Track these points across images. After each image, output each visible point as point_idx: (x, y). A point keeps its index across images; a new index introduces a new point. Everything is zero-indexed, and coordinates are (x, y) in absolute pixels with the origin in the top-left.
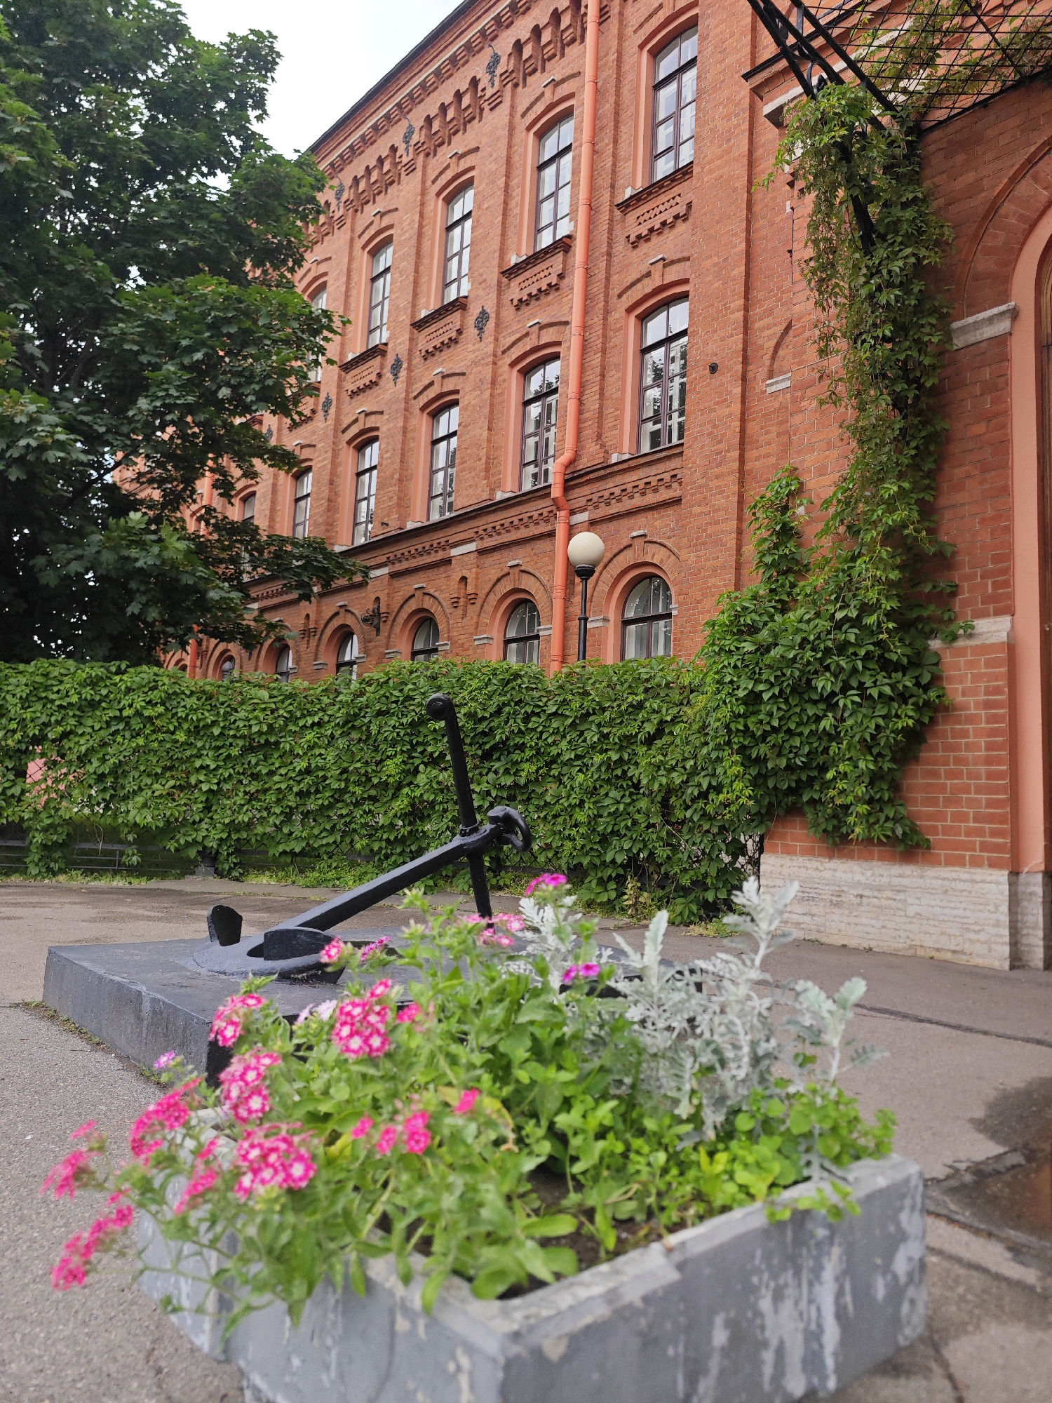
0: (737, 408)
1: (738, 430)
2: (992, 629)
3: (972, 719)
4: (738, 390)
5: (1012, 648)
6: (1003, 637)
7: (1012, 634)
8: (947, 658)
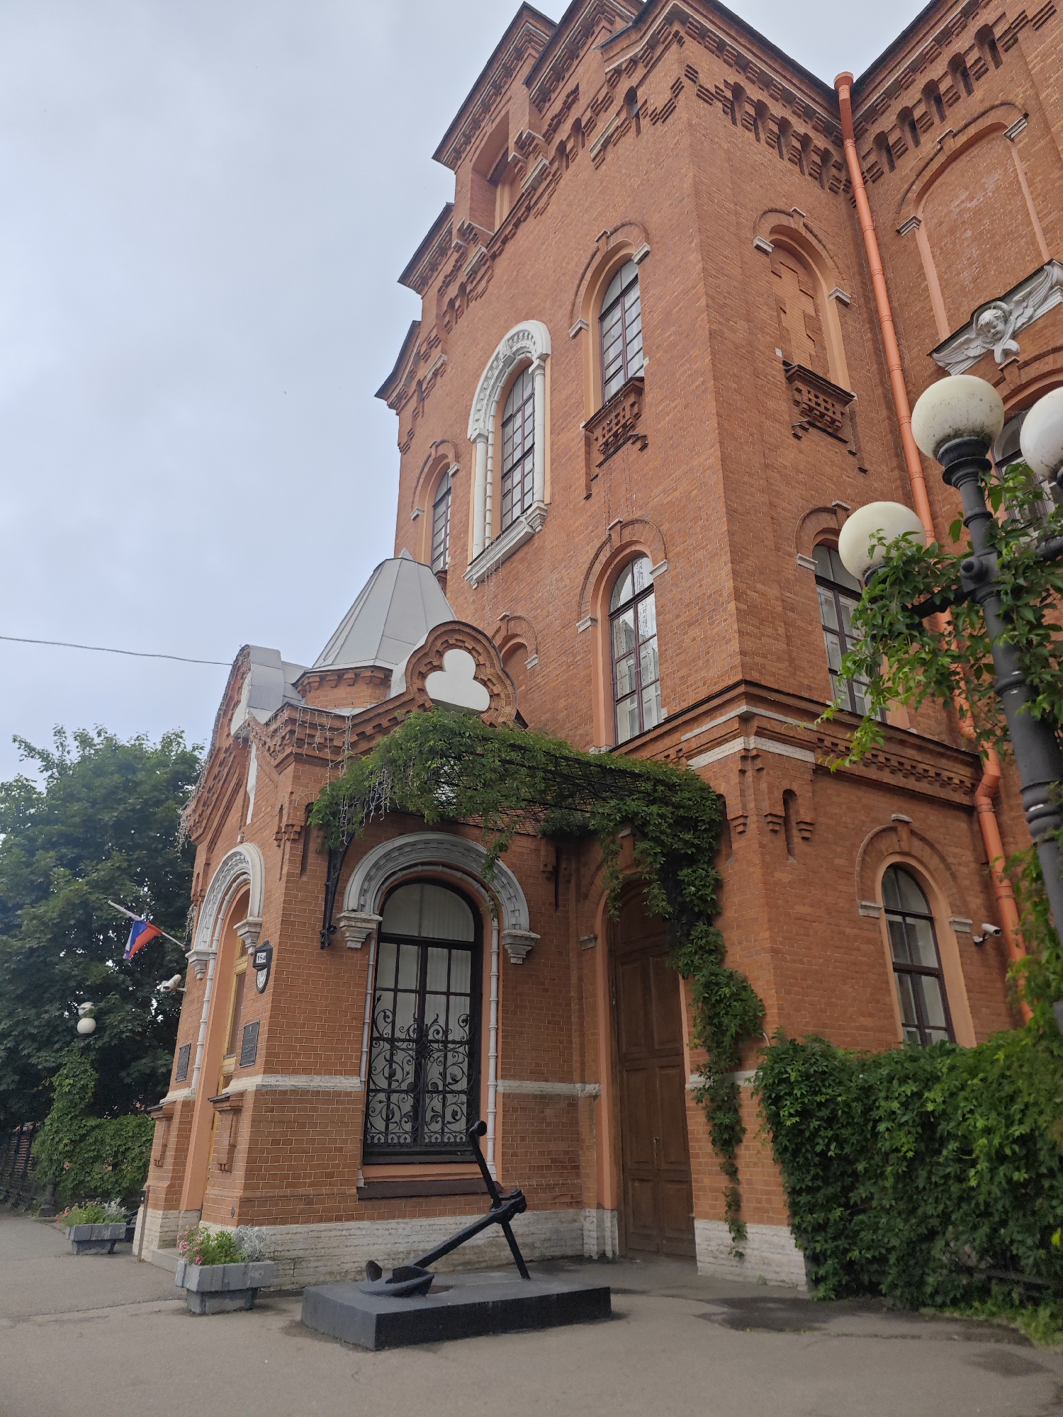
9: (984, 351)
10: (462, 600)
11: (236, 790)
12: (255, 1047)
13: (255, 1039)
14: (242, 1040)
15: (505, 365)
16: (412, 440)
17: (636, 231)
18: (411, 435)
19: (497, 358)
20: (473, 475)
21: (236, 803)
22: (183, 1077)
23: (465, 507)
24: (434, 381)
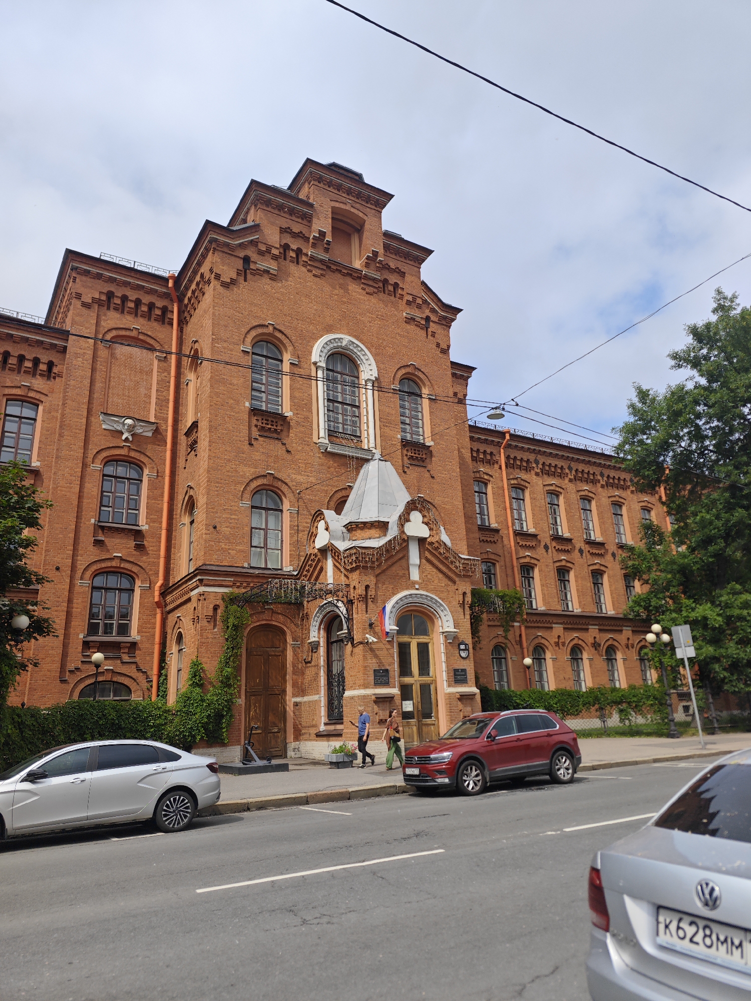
0: (67, 587)
1: (68, 595)
2: (239, 701)
4: (68, 580)
5: (241, 705)
7: (241, 703)
10: (306, 448)
11: (400, 559)
12: (466, 678)
13: (465, 674)
14: (452, 674)
15: (341, 347)
16: (233, 285)
17: (429, 383)
18: (233, 282)
19: (339, 339)
20: (314, 382)
21: (398, 564)
22: (385, 683)
23: (306, 395)
24: (262, 273)
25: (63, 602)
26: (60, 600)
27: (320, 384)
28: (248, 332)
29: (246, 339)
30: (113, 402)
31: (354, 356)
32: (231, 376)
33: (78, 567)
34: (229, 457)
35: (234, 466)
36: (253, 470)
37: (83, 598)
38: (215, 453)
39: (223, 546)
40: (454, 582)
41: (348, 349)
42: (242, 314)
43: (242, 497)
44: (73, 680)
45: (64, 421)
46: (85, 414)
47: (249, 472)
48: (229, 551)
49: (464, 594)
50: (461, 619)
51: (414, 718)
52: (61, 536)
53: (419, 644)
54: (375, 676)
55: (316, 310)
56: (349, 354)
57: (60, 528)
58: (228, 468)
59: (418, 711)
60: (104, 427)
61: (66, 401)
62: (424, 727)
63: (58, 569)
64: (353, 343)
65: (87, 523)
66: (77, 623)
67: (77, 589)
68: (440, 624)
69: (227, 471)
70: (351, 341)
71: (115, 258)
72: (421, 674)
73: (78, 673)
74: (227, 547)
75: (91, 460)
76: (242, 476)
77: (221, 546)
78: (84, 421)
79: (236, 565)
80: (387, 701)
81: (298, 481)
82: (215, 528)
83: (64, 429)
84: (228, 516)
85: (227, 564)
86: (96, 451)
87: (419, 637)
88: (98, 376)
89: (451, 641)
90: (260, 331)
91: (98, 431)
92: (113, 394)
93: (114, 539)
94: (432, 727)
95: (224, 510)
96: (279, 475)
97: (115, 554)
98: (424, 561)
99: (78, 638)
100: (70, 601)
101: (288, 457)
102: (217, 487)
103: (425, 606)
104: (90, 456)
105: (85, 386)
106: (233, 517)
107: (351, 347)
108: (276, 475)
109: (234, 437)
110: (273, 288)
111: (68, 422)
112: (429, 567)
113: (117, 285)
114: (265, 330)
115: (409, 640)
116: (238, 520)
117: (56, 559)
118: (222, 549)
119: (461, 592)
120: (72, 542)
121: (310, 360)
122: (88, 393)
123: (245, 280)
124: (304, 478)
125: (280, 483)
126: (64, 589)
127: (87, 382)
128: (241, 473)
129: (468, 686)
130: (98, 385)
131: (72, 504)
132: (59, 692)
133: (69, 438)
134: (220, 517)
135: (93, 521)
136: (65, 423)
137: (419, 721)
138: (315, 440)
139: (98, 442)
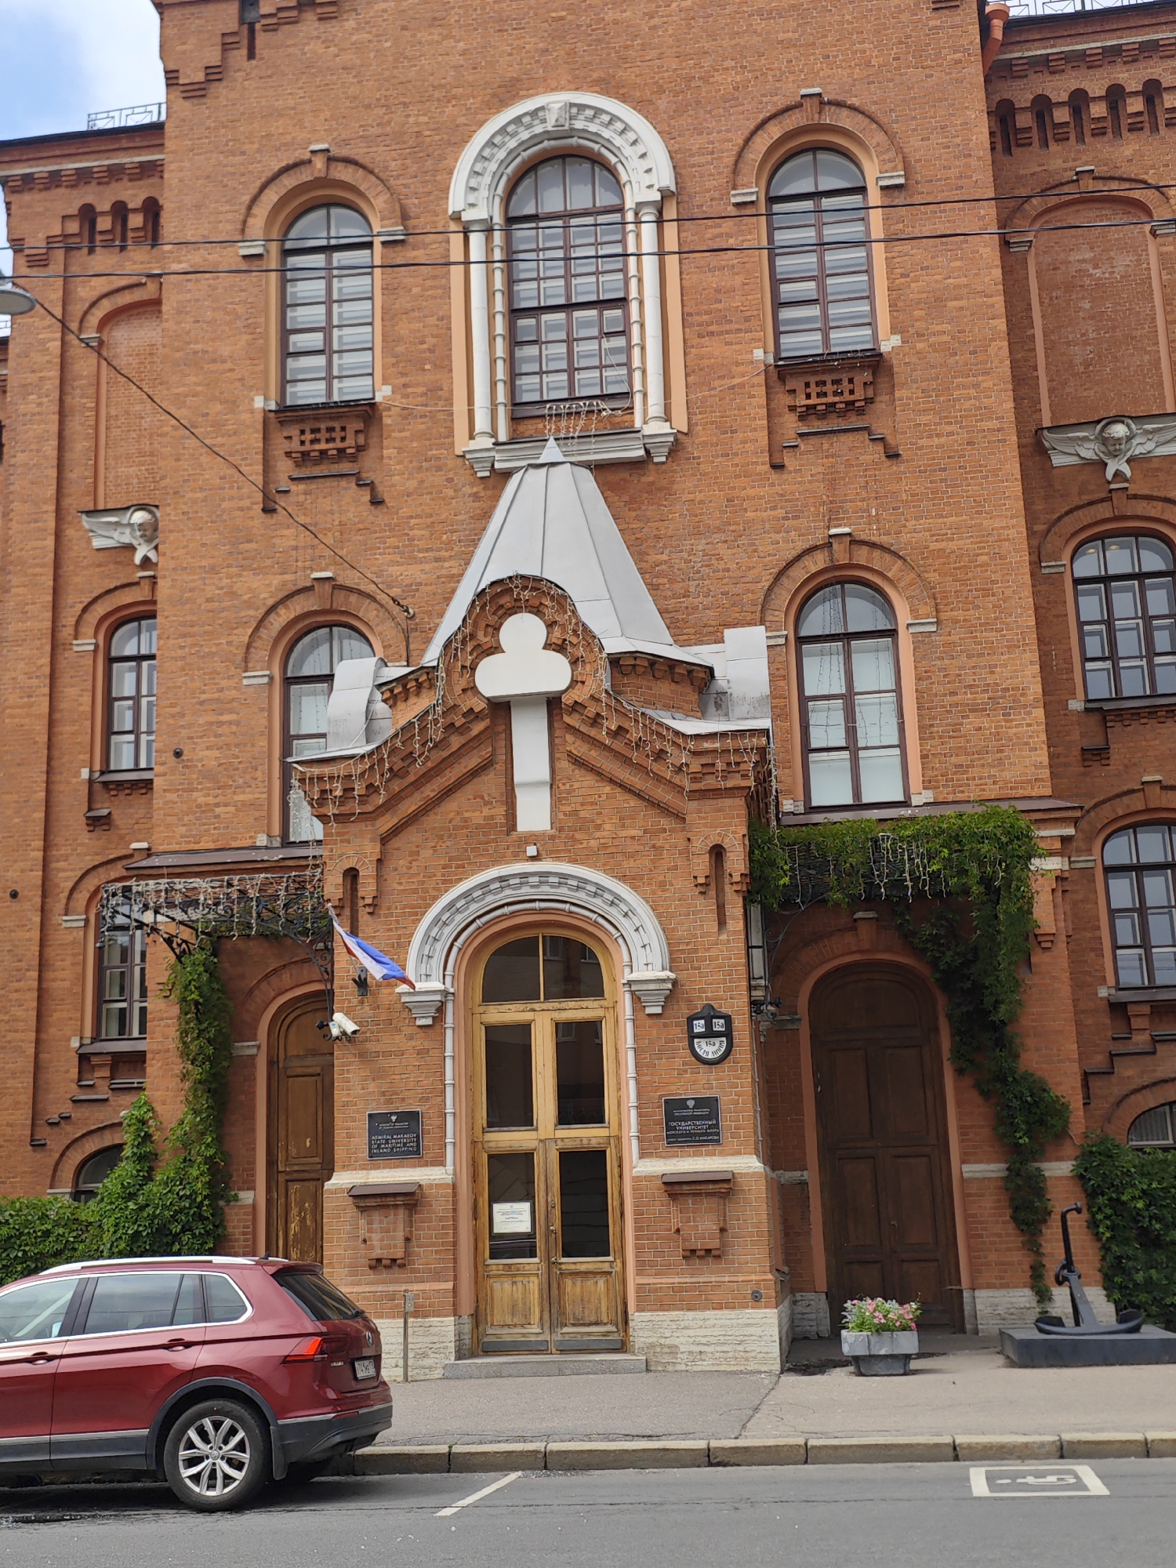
0: (36, 934)
1: (37, 954)
2: (246, 1197)
3: (237, 1240)
4: (37, 919)
5: (254, 1206)
6: (250, 1201)
7: (254, 1200)
8: (227, 1210)
9: (1095, 457)
10: (438, 479)
11: (475, 773)
12: (717, 1126)
13: (714, 1114)
14: (660, 1115)
15: (548, 135)
16: (217, 84)
17: (880, 137)
18: (215, 74)
19: (534, 114)
20: (457, 272)
21: (469, 789)
22: (403, 1153)
23: (432, 320)
24: (294, 13)
25: (28, 970)
26: (23, 965)
27: (477, 273)
28: (255, 199)
29: (251, 221)
30: (117, 477)
31: (596, 147)
32: (213, 340)
33: (62, 885)
34: (211, 561)
35: (226, 581)
36: (276, 580)
37: (74, 955)
38: (177, 558)
39: (201, 800)
40: (680, 817)
41: (571, 133)
42: (243, 153)
43: (246, 660)
44: (56, 1142)
45: (10, 554)
46: (52, 524)
47: (265, 587)
48: (218, 810)
49: (718, 853)
50: (709, 934)
51: (533, 1255)
52: (17, 820)
53: (563, 1029)
54: (372, 1131)
55: (463, 53)
56: (580, 147)
57: (16, 802)
58: (211, 591)
59: (548, 1233)
60: (97, 543)
61: (12, 506)
62: (569, 1282)
63: (14, 895)
64: (582, 107)
65: (74, 780)
66: (65, 1015)
67: (58, 937)
68: (626, 958)
69: (208, 600)
70: (572, 105)
71: (116, 114)
72: (566, 1117)
73: (69, 1128)
74: (211, 800)
75: (70, 630)
76: (249, 605)
77: (195, 801)
78: (50, 542)
79: (234, 844)
80: (396, 1206)
81: (408, 582)
82: (178, 754)
83: (10, 573)
84: (212, 718)
85: (211, 846)
86: (81, 606)
87: (564, 1005)
88: (78, 426)
89: (659, 1010)
90: (289, 182)
91: (85, 557)
92: (116, 458)
93: (131, 811)
94: (601, 1283)
95: (202, 703)
96: (349, 578)
97: (135, 845)
98: (564, 764)
99: (68, 1049)
100: (43, 965)
101: (380, 517)
102: (183, 647)
103: (567, 907)
104: (69, 619)
105: (46, 458)
106: (226, 718)
107: (579, 124)
108: (340, 581)
109: (225, 505)
110: (328, 44)
111: (18, 554)
112: (585, 782)
113: (99, 184)
114: (304, 176)
115: (527, 1016)
116: (238, 723)
117: (10, 873)
118: (199, 806)
119: (701, 845)
120: (39, 829)
121: (446, 210)
122: (54, 473)
123: (251, 55)
124: (427, 567)
125: (353, 598)
126: (30, 940)
127: (50, 448)
128: (246, 597)
129: (722, 1154)
130: (80, 446)
131: (35, 743)
132: (31, 1173)
133: (20, 590)
134: (190, 726)
135: (85, 773)
136: (12, 558)
137: (550, 1264)
138: (462, 445)
139: (83, 584)
